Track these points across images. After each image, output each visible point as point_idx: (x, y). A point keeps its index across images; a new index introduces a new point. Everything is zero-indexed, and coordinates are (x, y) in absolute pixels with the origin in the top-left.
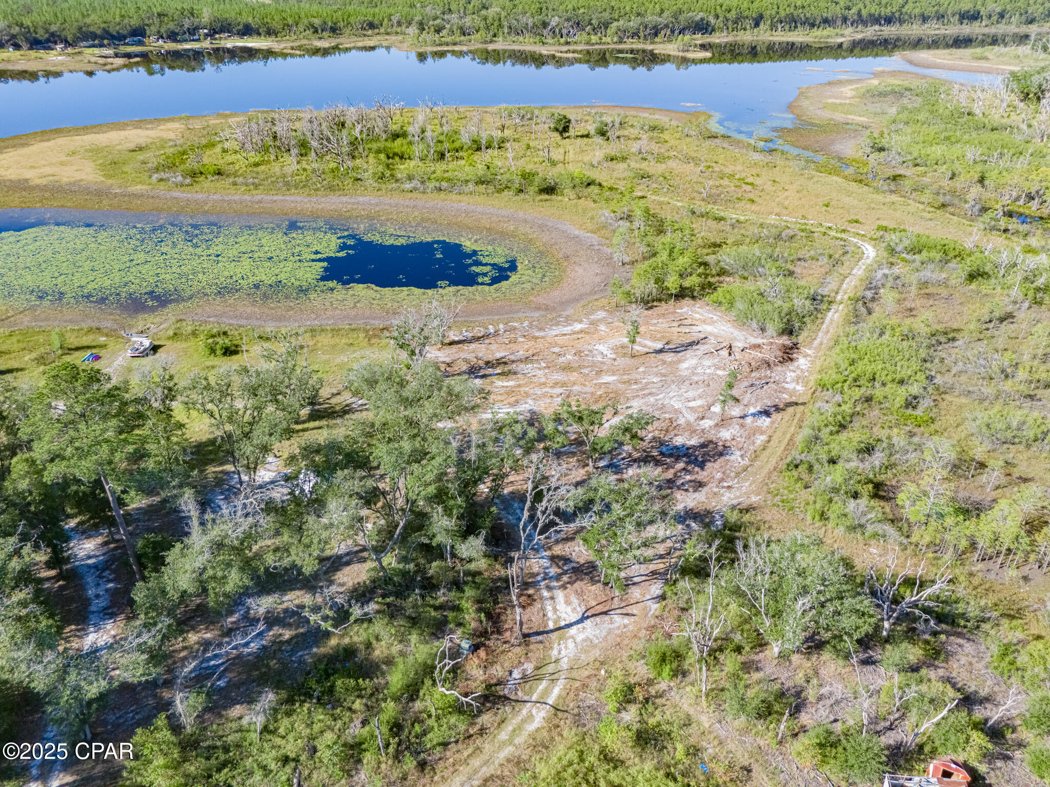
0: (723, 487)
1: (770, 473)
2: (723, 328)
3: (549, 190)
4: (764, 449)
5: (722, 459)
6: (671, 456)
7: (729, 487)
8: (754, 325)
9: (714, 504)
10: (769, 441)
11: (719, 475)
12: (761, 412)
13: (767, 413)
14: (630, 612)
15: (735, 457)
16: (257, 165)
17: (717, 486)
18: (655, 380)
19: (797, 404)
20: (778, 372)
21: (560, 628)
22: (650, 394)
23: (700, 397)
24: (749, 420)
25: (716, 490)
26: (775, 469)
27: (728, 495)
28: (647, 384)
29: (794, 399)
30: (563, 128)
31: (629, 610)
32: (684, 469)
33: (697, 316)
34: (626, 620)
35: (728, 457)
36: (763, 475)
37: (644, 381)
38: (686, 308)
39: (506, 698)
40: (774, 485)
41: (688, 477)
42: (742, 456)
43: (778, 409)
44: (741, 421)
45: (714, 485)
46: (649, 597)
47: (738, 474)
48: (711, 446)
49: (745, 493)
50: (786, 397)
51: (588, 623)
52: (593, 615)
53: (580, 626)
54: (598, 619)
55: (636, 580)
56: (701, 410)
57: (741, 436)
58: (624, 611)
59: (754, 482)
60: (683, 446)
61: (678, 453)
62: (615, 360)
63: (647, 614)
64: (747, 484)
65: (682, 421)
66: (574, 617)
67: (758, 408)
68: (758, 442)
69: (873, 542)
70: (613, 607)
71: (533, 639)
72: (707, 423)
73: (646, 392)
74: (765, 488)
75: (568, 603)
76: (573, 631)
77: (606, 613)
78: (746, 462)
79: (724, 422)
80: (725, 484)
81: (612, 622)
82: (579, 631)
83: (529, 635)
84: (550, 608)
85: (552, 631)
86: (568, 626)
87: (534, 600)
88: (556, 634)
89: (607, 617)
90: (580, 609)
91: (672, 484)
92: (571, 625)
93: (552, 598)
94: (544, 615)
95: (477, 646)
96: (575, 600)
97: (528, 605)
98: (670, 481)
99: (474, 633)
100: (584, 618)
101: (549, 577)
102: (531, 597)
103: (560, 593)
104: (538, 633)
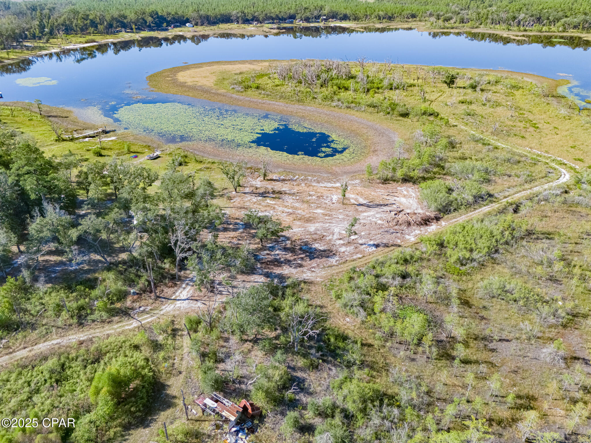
0: (310, 270)
1: (342, 271)
3: (405, 115)
5: (326, 259)
6: (304, 250)
7: (313, 271)
10: (360, 258)
11: (315, 265)
12: (374, 245)
13: (377, 246)
15: (333, 260)
16: (277, 86)
18: (340, 217)
19: (400, 246)
20: (411, 229)
21: (176, 300)
24: (364, 247)
25: (305, 270)
26: (346, 271)
27: (309, 274)
28: (334, 218)
29: (401, 243)
30: (451, 81)
31: (207, 303)
32: (302, 258)
34: (201, 306)
35: (330, 259)
36: (337, 271)
38: (404, 187)
39: (130, 315)
41: (300, 262)
44: (359, 246)
45: (307, 268)
46: (220, 301)
47: (324, 267)
51: (187, 301)
52: (192, 299)
53: (183, 301)
54: (192, 301)
57: (349, 252)
58: (205, 302)
60: (315, 248)
61: (308, 251)
66: (185, 297)
67: (376, 242)
68: (354, 257)
69: (350, 315)
70: (203, 299)
71: (160, 299)
72: (339, 242)
73: (329, 221)
75: (188, 291)
76: (178, 302)
77: (197, 300)
79: (349, 244)
81: (196, 304)
82: (181, 303)
83: (160, 297)
84: (180, 291)
85: (171, 299)
86: (179, 300)
87: (176, 286)
88: (172, 301)
89: (195, 302)
90: (189, 296)
91: (288, 262)
92: (180, 300)
93: (184, 288)
94: (174, 293)
95: (138, 294)
96: (191, 292)
97: (172, 287)
98: (289, 261)
99: (141, 289)
100: (187, 299)
101: (192, 280)
102: (176, 285)
103: (189, 288)
104: (164, 298)
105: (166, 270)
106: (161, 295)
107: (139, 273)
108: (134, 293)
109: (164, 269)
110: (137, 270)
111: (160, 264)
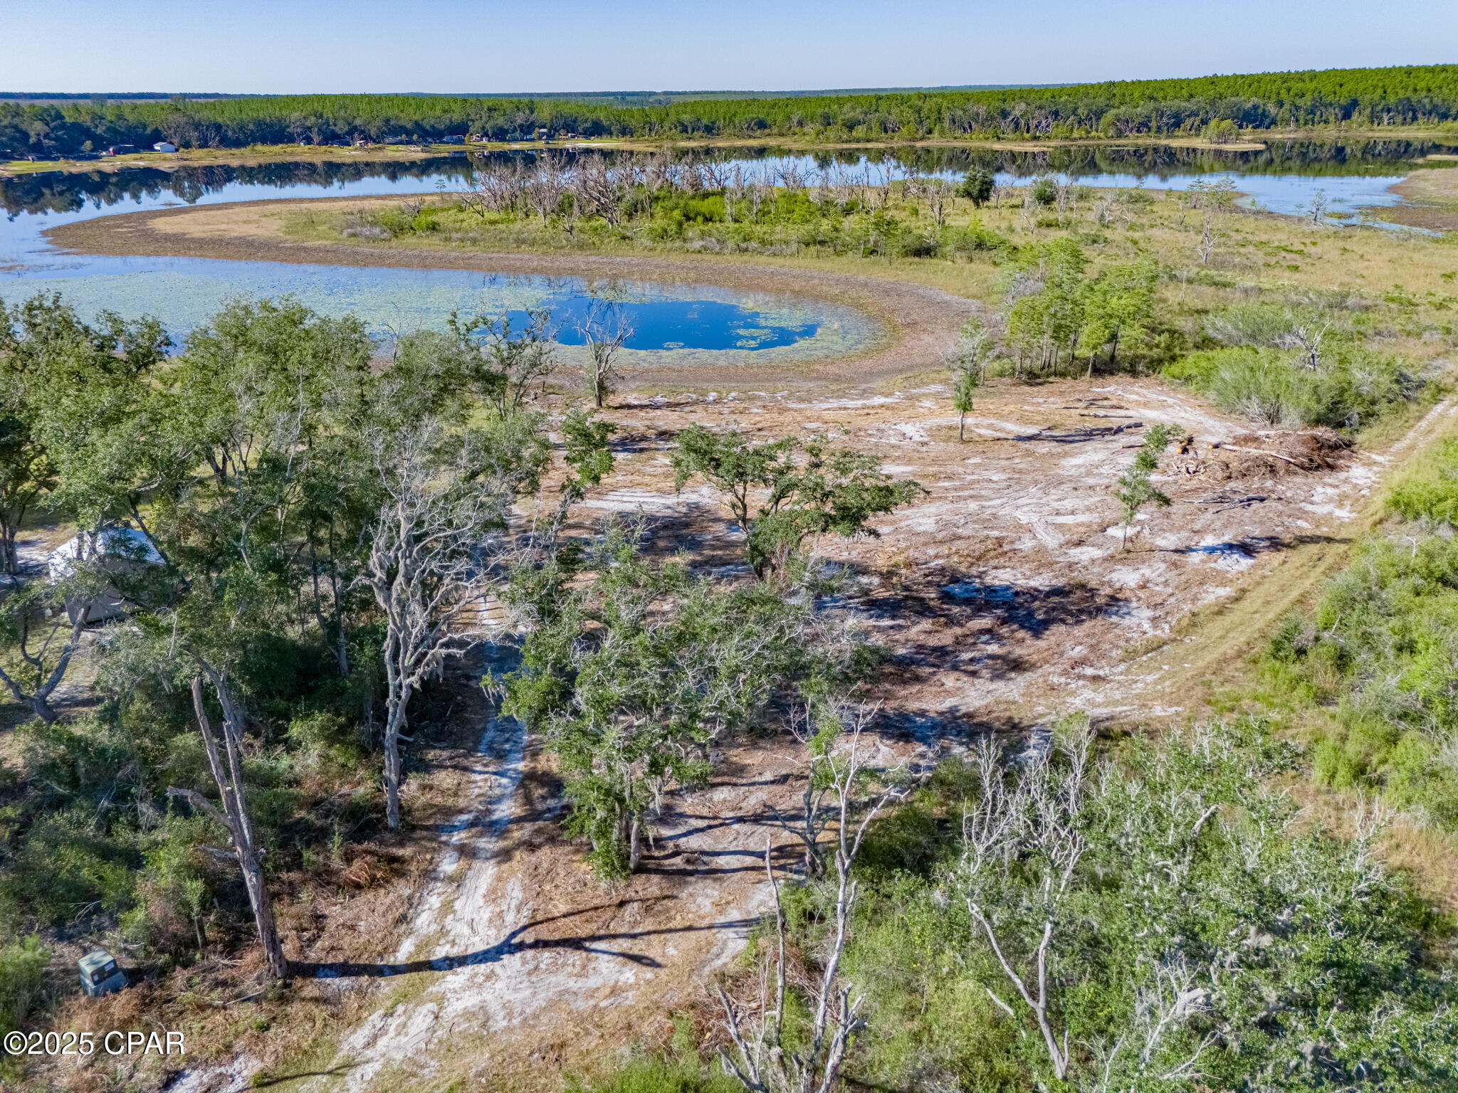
0: (1084, 677)
1: (1225, 661)
2: (1183, 414)
3: (924, 251)
4: (1220, 613)
5: (1100, 621)
6: (968, 602)
7: (1096, 678)
8: (1254, 407)
9: (1040, 709)
10: (1237, 600)
11: (1079, 651)
12: (1230, 547)
13: (1246, 549)
14: (651, 953)
15: (1138, 622)
16: (493, 222)
17: (1065, 673)
18: (995, 478)
19: (1329, 540)
20: (1293, 486)
21: (429, 966)
22: (971, 497)
23: (1088, 509)
24: (1195, 558)
25: (1055, 680)
26: (1239, 654)
28: (973, 482)
29: (1324, 531)
30: (980, 191)
31: (652, 948)
32: (989, 631)
33: (1134, 397)
34: (630, 974)
35: (1114, 619)
36: (1201, 663)
37: (969, 478)
38: (1112, 387)
40: (1228, 687)
41: (993, 648)
42: (1154, 620)
43: (1275, 544)
44: (1176, 557)
45: (1059, 668)
46: (735, 915)
47: (1130, 656)
48: (1079, 594)
49: (1138, 696)
50: (1305, 527)
51: (512, 962)
52: (539, 944)
53: (483, 968)
54: (546, 956)
55: (722, 862)
56: (1082, 529)
57: (1166, 584)
58: (637, 947)
59: (1172, 675)
60: (1008, 588)
61: (986, 600)
62: (924, 444)
63: (703, 964)
64: (1150, 679)
65: (1027, 544)
66: (486, 938)
67: (1227, 538)
68: (1210, 599)
70: (614, 927)
71: (310, 988)
72: (1085, 554)
73: (966, 493)
74: (1199, 692)
75: (493, 896)
76: (455, 979)
77: (575, 944)
78: (1165, 631)
79: (1129, 553)
80: (1089, 671)
81: (583, 973)
82: (472, 984)
83: (311, 971)
84: (434, 901)
85: (396, 970)
86: (451, 963)
87: (401, 874)
88: (401, 980)
89: (576, 957)
90: (512, 920)
91: (942, 657)
92: (462, 961)
93: (457, 880)
94: (403, 919)
95: (134, 977)
96: (515, 891)
97: (374, 883)
98: (941, 652)
99: (154, 936)
100: (509, 947)
101: (484, 824)
102: (396, 867)
103: (486, 873)
104: (344, 970)
105: (308, 784)
106: (314, 955)
107: (123, 836)
108: (108, 979)
109: (296, 782)
110: (107, 823)
111: (256, 760)
